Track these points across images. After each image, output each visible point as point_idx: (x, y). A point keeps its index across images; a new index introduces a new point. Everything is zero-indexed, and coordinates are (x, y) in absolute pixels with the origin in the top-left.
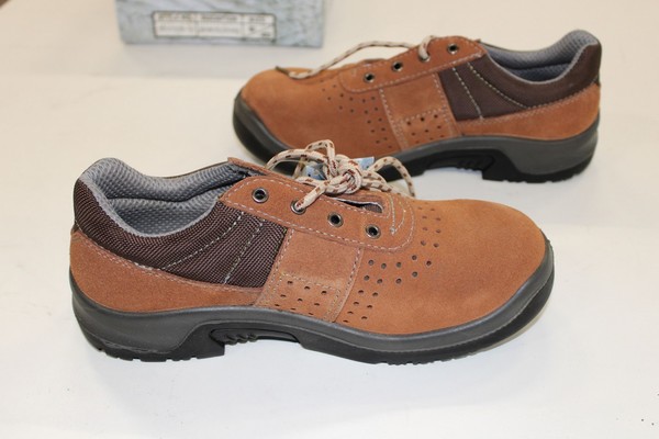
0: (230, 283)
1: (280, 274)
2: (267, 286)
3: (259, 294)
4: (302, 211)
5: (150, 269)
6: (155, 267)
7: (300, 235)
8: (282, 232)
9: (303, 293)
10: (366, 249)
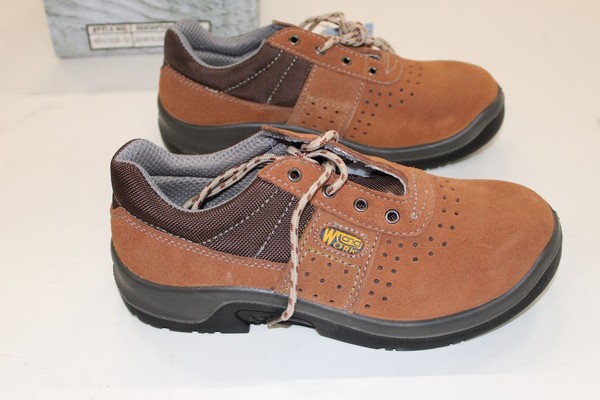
0: (272, 103)
1: (307, 96)
2: (297, 106)
3: (291, 113)
4: (323, 53)
5: (216, 92)
6: (220, 90)
7: (321, 69)
8: (308, 66)
9: (322, 112)
10: (367, 82)
